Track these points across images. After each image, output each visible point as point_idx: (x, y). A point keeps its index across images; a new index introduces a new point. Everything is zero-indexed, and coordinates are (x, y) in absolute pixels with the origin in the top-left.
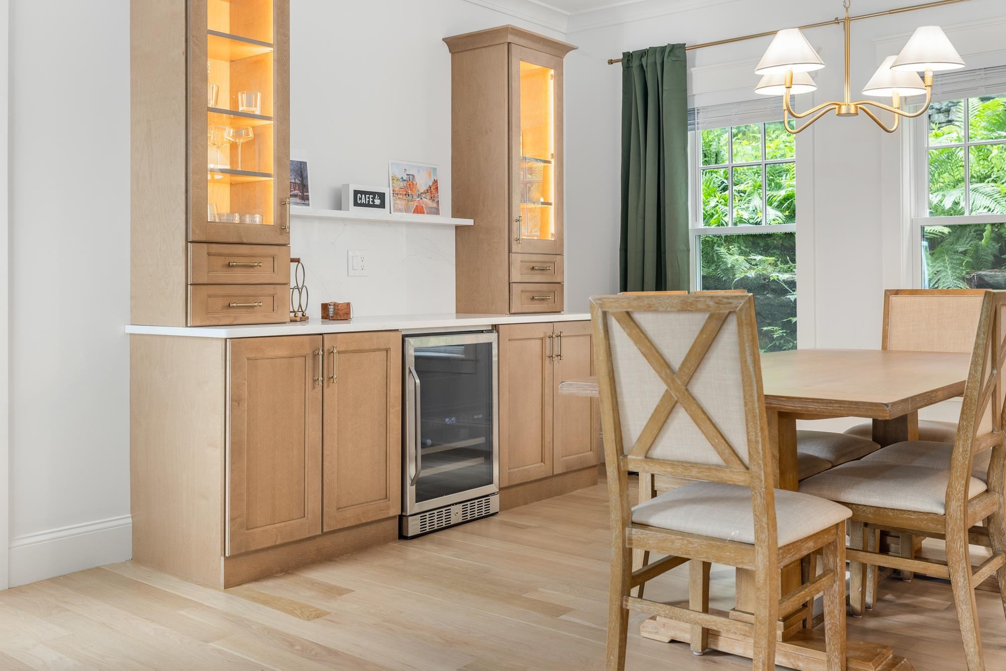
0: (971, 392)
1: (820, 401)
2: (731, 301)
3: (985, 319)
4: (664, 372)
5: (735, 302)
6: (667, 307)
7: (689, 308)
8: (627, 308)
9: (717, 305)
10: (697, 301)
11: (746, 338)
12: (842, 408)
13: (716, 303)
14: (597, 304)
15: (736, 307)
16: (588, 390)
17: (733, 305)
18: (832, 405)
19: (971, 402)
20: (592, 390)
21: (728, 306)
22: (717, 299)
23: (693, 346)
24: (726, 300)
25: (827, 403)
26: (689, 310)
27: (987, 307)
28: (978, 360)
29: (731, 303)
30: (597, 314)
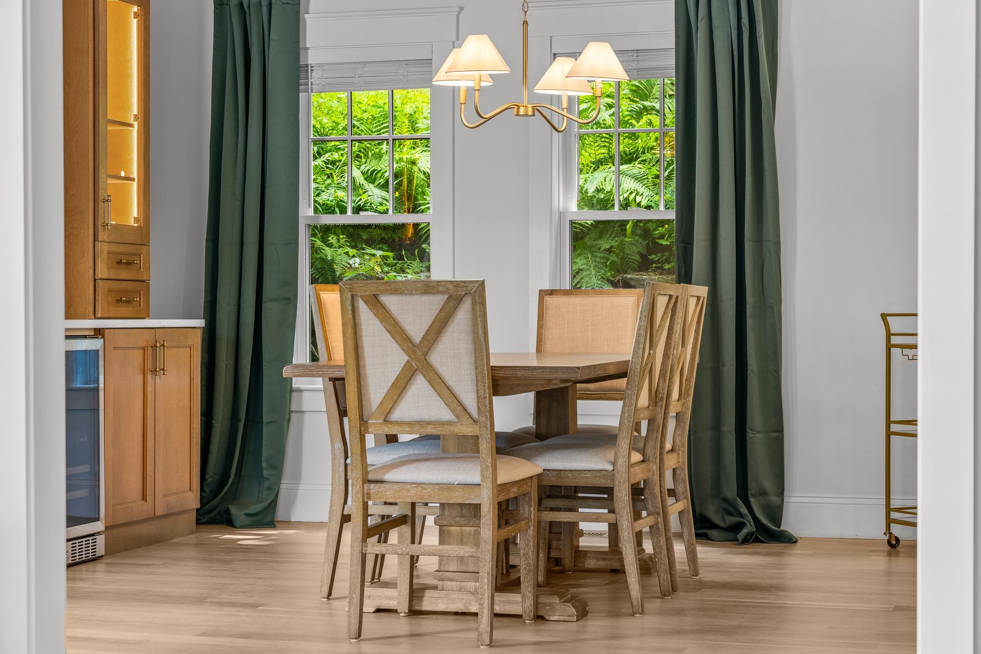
0: (635, 366)
1: (527, 368)
2: (467, 284)
3: (645, 305)
4: (406, 345)
5: (470, 285)
6: (412, 290)
7: (431, 291)
8: (375, 292)
9: (456, 288)
10: (438, 285)
11: (478, 315)
12: (544, 373)
13: (455, 286)
14: (346, 288)
15: (472, 290)
17: (468, 288)
18: (536, 371)
19: (635, 375)
21: (464, 288)
22: (455, 283)
23: (433, 323)
24: (463, 284)
25: (532, 369)
26: (431, 293)
27: (648, 295)
28: (640, 339)
29: (467, 286)
30: (346, 297)
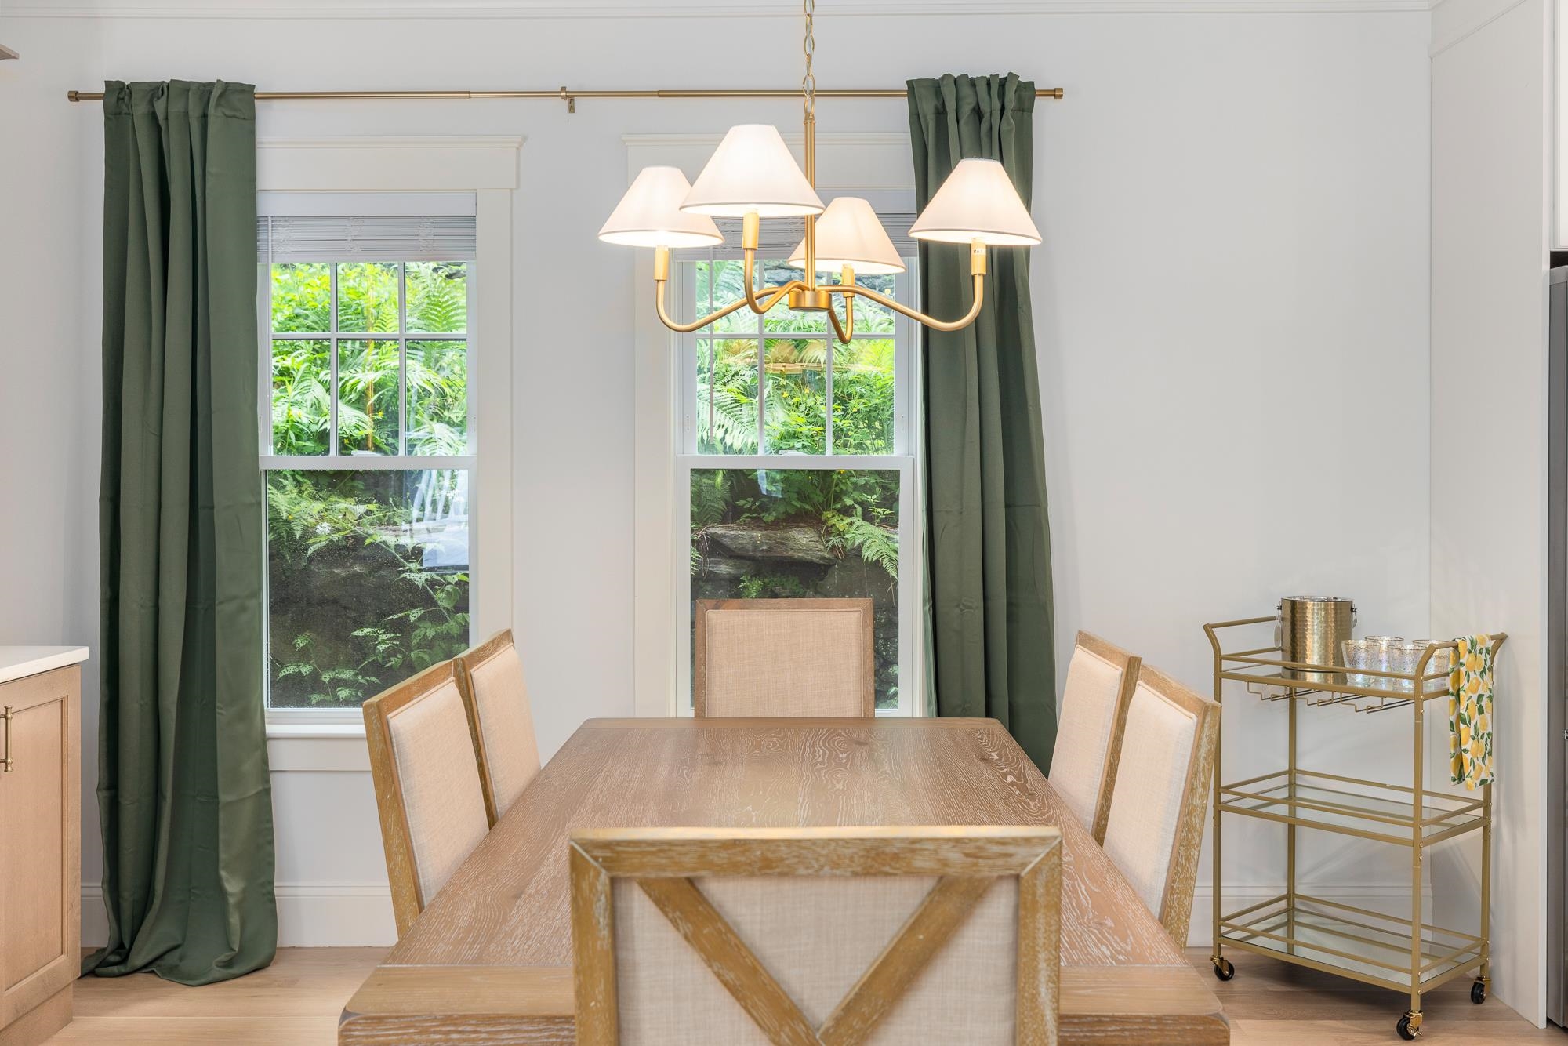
2: (1011, 849)
4: (787, 1029)
5: (1022, 852)
6: (822, 867)
7: (887, 869)
8: (694, 870)
9: (970, 860)
10: (913, 851)
11: (1041, 942)
13: (967, 855)
14: (596, 859)
15: (1024, 865)
16: (435, 1033)
17: (1014, 861)
20: (450, 1032)
21: (1000, 862)
22: (972, 845)
23: (885, 963)
24: (996, 849)
26: (887, 874)
29: (1011, 855)
30: (592, 886)
